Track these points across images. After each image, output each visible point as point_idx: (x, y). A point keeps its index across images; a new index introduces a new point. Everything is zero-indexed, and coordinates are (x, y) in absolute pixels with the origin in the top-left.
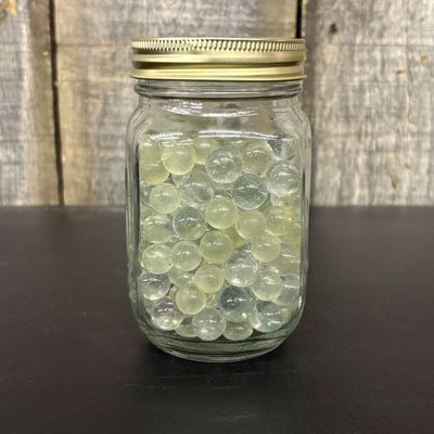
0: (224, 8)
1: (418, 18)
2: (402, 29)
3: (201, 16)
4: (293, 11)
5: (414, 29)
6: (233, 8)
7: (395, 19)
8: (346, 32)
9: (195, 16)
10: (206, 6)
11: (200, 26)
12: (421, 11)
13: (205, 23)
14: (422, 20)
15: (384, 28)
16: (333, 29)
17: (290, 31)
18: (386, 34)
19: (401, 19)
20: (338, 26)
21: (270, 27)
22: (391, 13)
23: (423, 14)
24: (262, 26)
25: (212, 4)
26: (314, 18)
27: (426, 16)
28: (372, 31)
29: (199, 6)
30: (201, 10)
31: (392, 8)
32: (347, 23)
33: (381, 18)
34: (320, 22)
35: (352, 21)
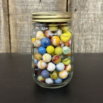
0: (49, 5)
1: (96, 7)
2: (92, 10)
3: (43, 7)
4: (66, 6)
5: (95, 10)
6: (51, 5)
7: (91, 7)
8: (79, 11)
9: (42, 7)
10: (44, 5)
11: (43, 10)
12: (97, 5)
13: (45, 9)
14: (97, 7)
15: (88, 10)
16: (76, 10)
17: (65, 11)
18: (89, 11)
19: (92, 7)
20: (77, 9)
21: (60, 10)
22: (90, 6)
23: (98, 6)
24: (58, 9)
25: (46, 4)
26: (71, 7)
27: (98, 7)
28: (85, 10)
29: (43, 5)
30: (44, 6)
31: (90, 5)
32: (79, 8)
33: (87, 7)
34: (72, 8)
35: (80, 8)
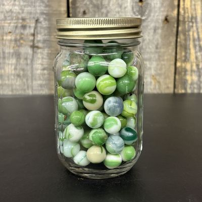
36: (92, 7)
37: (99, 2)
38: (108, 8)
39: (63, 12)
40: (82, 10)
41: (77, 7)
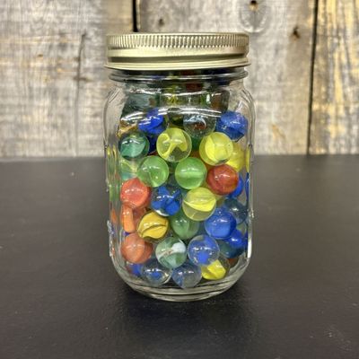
36: (173, 14)
37: (185, 5)
38: (200, 15)
39: (126, 22)
40: (157, 18)
41: (150, 14)
